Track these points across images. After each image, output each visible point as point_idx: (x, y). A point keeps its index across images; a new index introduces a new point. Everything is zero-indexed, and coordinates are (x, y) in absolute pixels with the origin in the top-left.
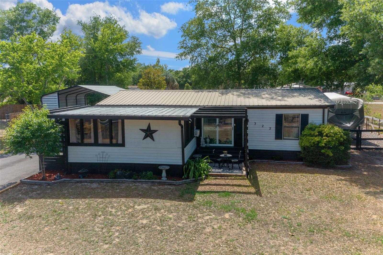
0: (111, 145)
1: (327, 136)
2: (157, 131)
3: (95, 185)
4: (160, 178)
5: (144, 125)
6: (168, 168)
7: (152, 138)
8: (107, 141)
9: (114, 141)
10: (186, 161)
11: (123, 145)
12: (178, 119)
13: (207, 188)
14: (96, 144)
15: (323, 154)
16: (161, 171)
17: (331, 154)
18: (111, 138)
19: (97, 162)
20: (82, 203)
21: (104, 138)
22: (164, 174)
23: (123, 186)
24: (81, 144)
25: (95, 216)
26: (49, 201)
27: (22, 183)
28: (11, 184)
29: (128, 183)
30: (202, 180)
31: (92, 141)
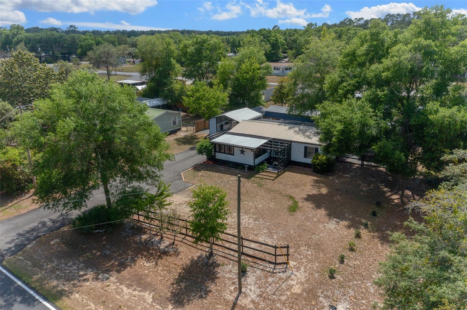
0: (230, 154)
1: (319, 160)
2: (245, 151)
3: (223, 169)
4: (245, 170)
5: (241, 149)
6: (248, 166)
7: (244, 154)
8: (228, 152)
9: (231, 152)
10: (255, 165)
11: (233, 155)
12: (251, 149)
13: (261, 176)
14: (224, 153)
15: (316, 168)
16: (245, 167)
17: (319, 168)
18: (230, 151)
19: (224, 159)
20: (217, 174)
21: (227, 150)
22: (246, 168)
23: (231, 170)
24: (220, 152)
25: (219, 179)
26: (209, 172)
27: (201, 164)
28: (197, 164)
29: (233, 170)
30: (260, 172)
31: (223, 151)
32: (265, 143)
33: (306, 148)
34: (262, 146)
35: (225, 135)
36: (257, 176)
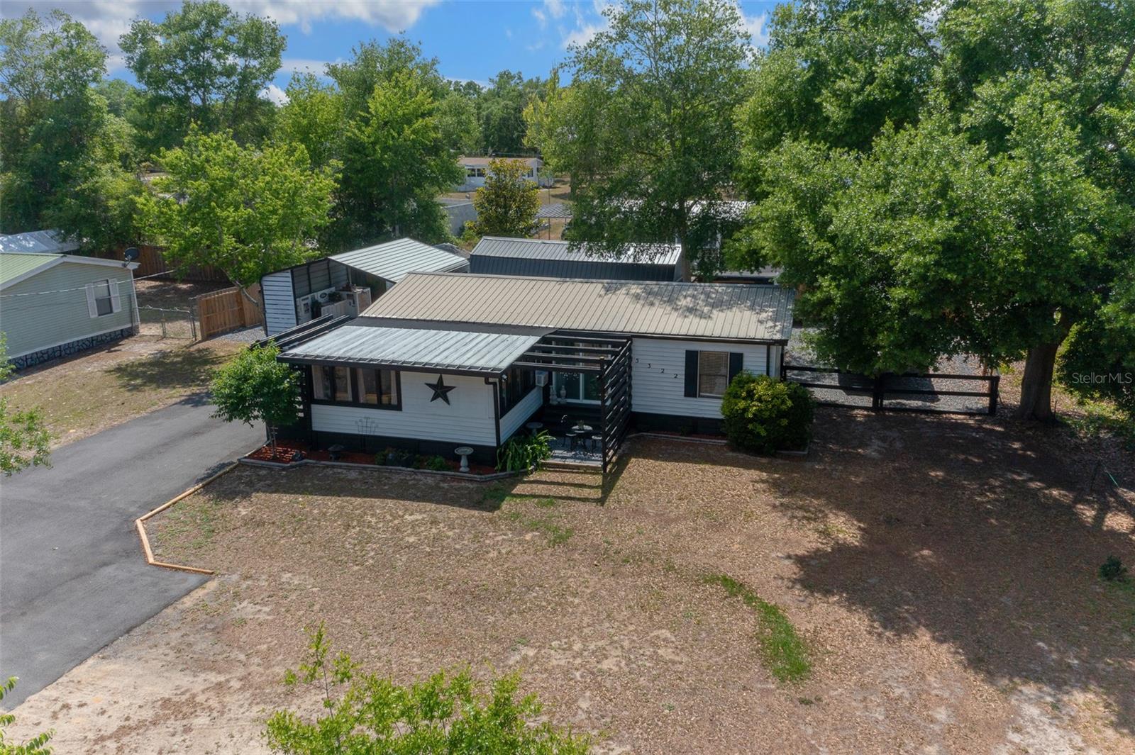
0: (380, 406)
1: (760, 400)
2: (454, 387)
3: (353, 475)
4: (457, 468)
5: (434, 379)
6: (470, 451)
7: (447, 400)
8: (373, 398)
9: (385, 399)
10: (503, 440)
11: (398, 407)
12: (485, 375)
13: (539, 489)
14: (355, 403)
15: (751, 432)
16: (458, 458)
17: (763, 433)
18: (380, 394)
19: (356, 432)
20: (332, 503)
21: (368, 392)
22: (464, 462)
23: (396, 479)
24: (332, 401)
25: (348, 527)
26: (286, 498)
27: (241, 465)
28: (222, 466)
29: (403, 474)
30: (527, 474)
31: (349, 397)
32: (533, 349)
33: (691, 357)
34: (523, 358)
35: (345, 328)
36: (519, 489)
